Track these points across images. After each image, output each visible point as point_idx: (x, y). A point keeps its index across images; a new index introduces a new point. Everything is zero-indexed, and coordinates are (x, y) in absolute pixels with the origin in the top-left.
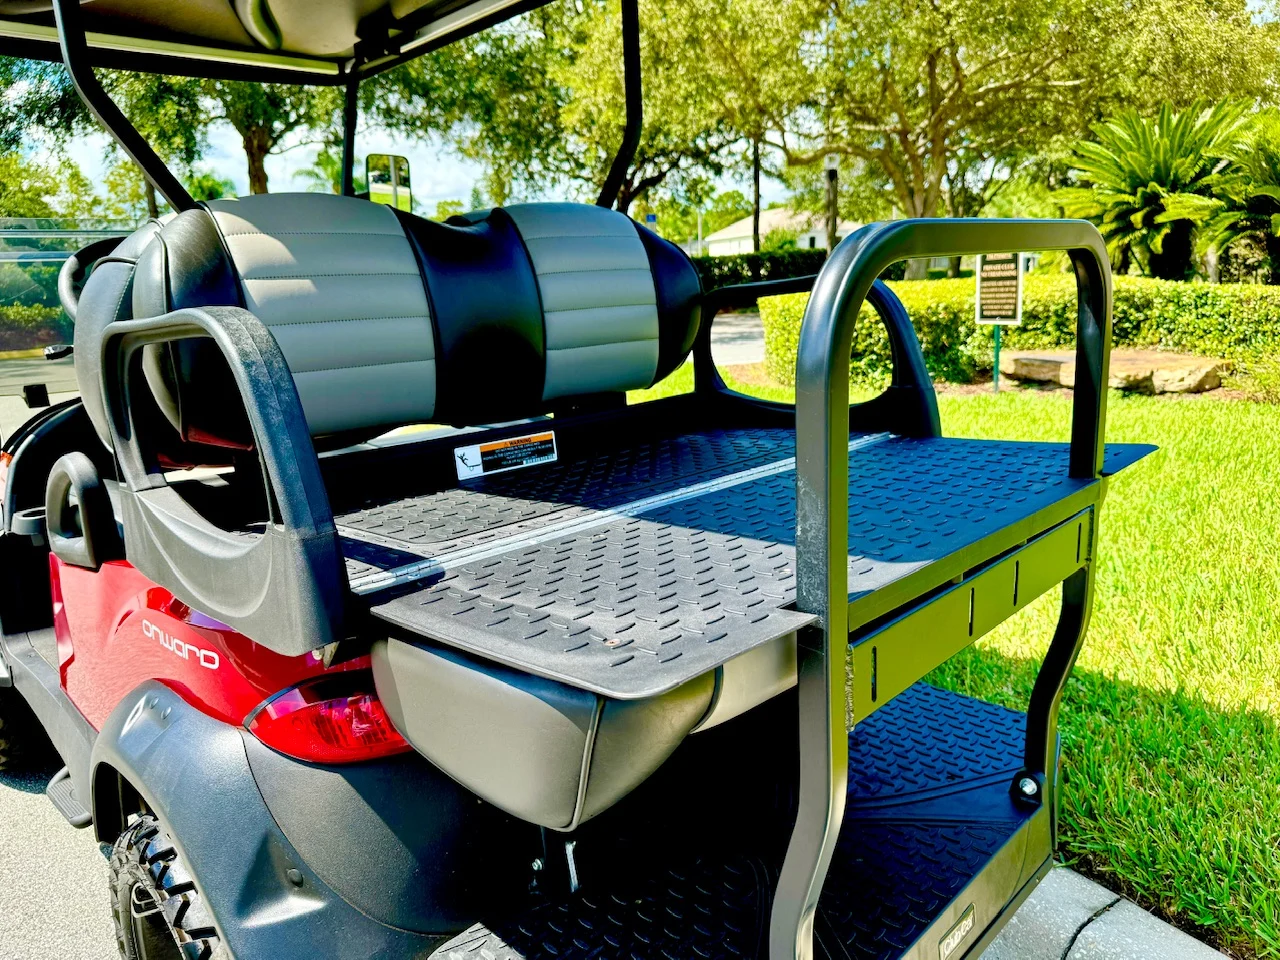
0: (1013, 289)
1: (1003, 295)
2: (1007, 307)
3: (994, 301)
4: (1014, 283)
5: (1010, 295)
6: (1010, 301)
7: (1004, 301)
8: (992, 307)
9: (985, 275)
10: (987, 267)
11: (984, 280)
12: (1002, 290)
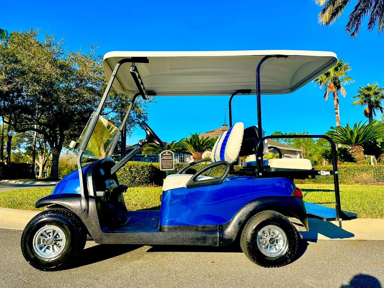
0: (172, 162)
1: (168, 163)
2: (170, 166)
3: (166, 165)
4: (172, 160)
5: (171, 163)
6: (171, 164)
7: (168, 165)
8: (165, 166)
9: (163, 159)
10: (163, 157)
11: (162, 160)
12: (168, 162)
